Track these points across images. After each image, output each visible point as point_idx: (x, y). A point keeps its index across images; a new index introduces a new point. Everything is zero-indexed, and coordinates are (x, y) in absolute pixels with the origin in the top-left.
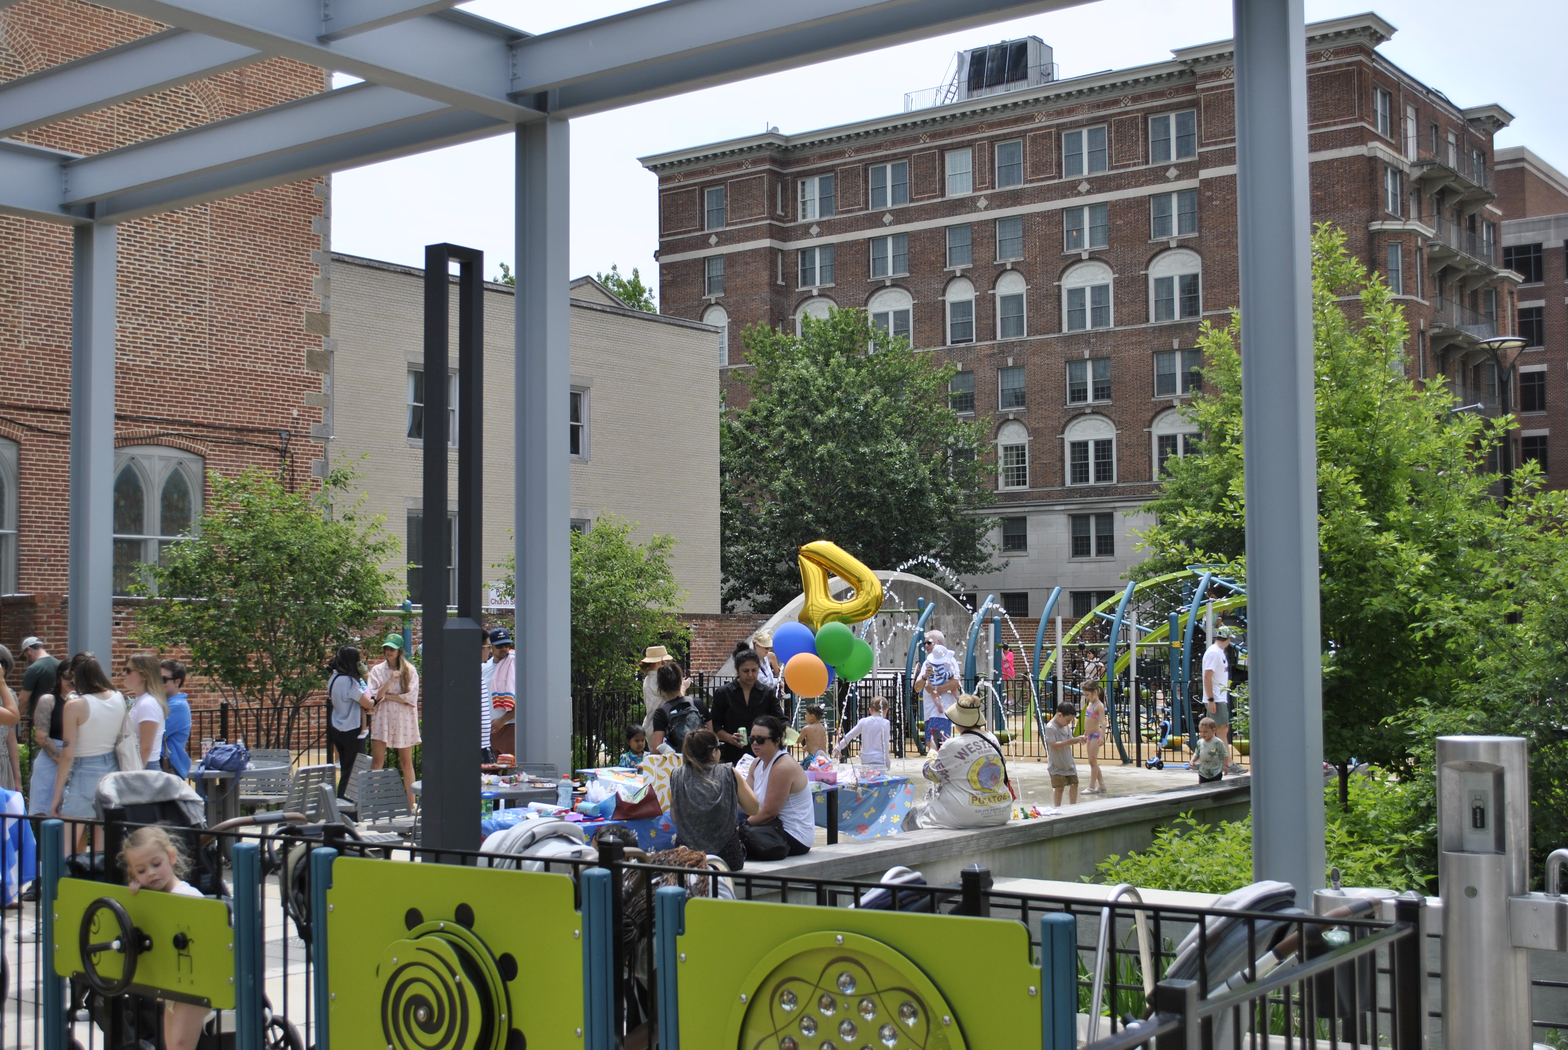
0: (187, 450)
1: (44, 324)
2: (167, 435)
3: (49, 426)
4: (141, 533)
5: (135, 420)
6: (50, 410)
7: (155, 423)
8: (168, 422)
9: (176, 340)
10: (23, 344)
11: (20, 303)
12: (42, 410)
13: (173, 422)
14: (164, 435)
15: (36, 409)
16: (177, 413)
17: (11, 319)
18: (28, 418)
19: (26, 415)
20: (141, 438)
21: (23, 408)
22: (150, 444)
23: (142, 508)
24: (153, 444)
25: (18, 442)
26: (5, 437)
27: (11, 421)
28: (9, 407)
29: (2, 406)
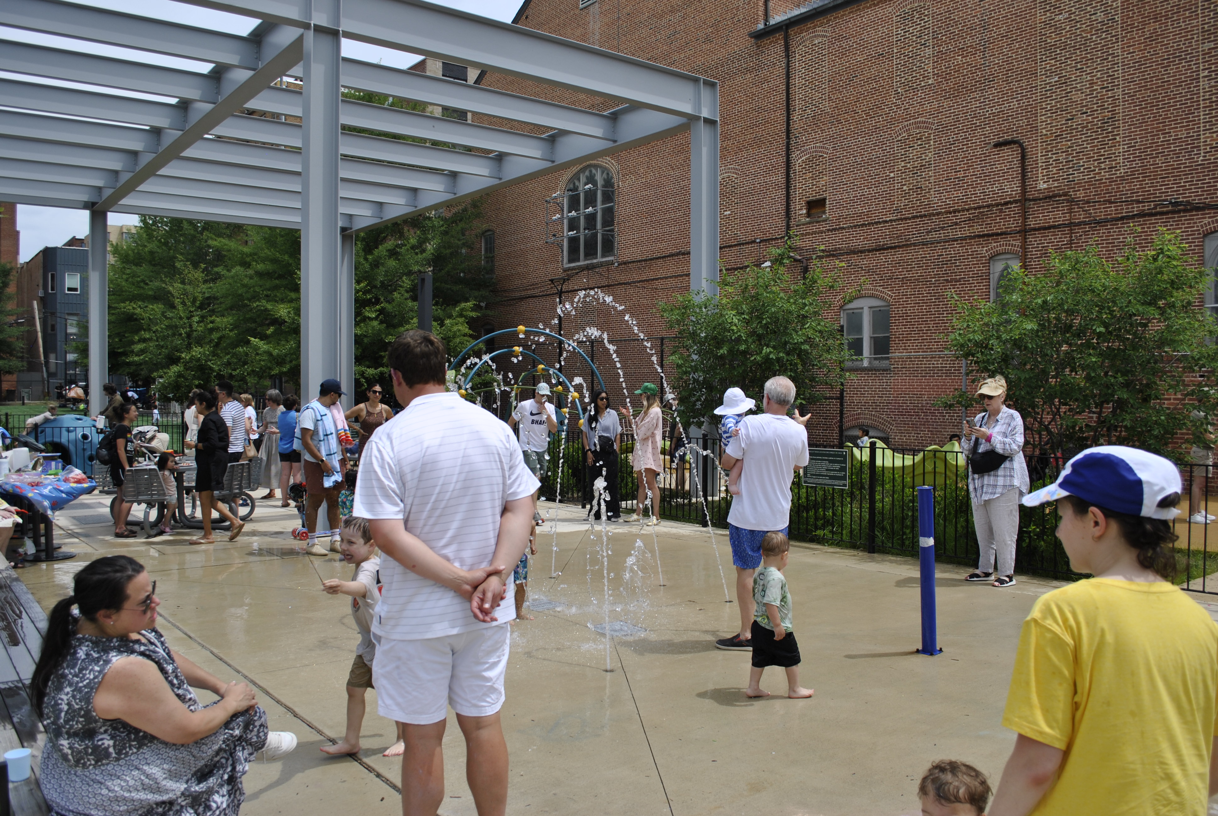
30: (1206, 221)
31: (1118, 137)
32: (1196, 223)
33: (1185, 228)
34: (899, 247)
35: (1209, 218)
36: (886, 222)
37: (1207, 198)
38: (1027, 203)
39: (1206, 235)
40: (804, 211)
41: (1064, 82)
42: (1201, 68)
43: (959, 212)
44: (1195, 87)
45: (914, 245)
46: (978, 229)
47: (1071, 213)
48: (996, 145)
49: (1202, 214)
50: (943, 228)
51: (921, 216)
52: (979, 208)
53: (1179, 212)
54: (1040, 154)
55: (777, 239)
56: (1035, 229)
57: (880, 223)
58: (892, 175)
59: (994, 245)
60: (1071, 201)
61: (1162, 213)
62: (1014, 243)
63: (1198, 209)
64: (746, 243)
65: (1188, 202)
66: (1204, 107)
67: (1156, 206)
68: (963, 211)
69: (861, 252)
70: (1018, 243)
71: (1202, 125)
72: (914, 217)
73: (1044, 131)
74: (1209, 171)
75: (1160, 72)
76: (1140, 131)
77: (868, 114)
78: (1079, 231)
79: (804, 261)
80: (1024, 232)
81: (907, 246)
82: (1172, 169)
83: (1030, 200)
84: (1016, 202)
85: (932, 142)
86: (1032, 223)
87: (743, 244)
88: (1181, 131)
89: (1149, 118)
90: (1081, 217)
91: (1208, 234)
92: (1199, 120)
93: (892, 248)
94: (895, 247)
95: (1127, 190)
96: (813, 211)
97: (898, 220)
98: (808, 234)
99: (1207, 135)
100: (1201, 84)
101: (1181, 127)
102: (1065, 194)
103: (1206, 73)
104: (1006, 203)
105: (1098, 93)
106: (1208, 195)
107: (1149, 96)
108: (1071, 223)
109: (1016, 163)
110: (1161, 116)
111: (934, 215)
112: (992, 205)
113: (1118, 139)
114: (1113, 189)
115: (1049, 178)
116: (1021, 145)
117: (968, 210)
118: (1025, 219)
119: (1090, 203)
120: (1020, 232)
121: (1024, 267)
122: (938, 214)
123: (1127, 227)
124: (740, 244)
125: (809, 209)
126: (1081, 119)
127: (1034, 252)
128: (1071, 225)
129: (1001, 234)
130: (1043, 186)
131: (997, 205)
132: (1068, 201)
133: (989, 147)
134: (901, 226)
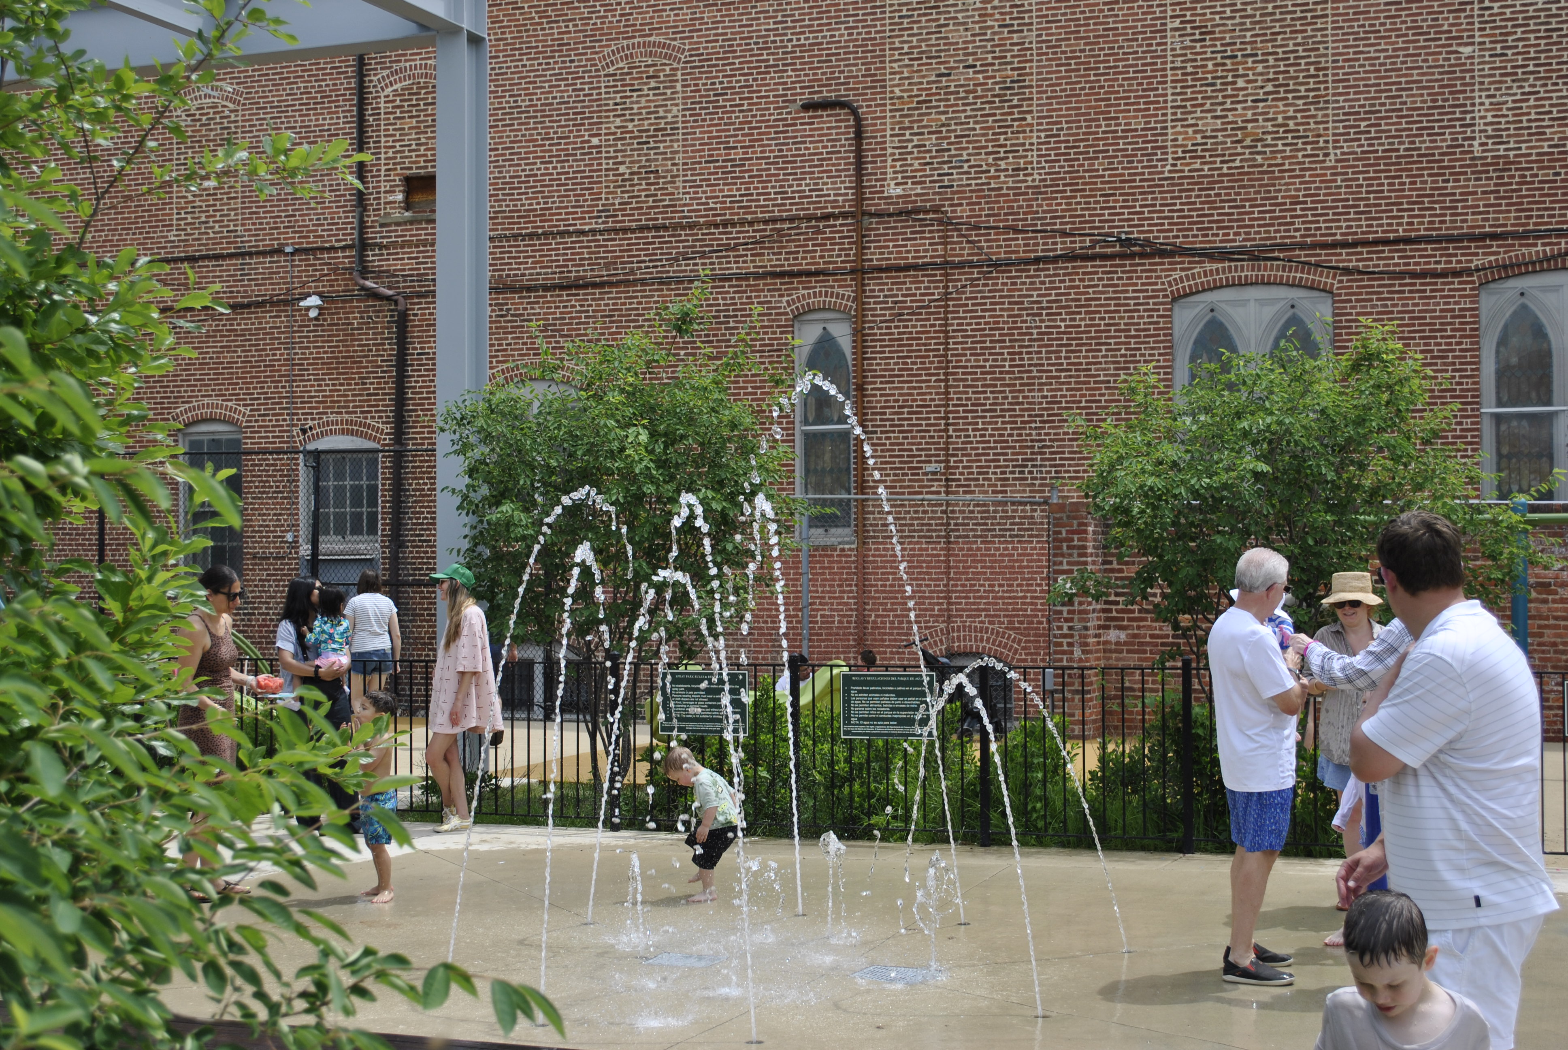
1: (1363, 124)
3: (1377, 264)
4: (1549, 403)
5: (1525, 235)
6: (1376, 242)
7: (1557, 236)
10: (1332, 157)
11: (1327, 102)
12: (1365, 243)
15: (1355, 244)
17: (1312, 126)
18: (1346, 258)
19: (1340, 254)
20: (1533, 263)
21: (1334, 245)
22: (1549, 270)
23: (1550, 365)
24: (1556, 269)
25: (1331, 292)
26: (1312, 288)
27: (1317, 265)
28: (1314, 246)
29: (1303, 246)
30: (1176, 275)
31: (1029, 117)
32: (1160, 277)
33: (1143, 284)
34: (611, 284)
35: (1182, 269)
36: (583, 233)
37: (1177, 237)
38: (866, 220)
39: (1177, 298)
40: (400, 197)
42: (1170, 13)
43: (734, 225)
44: (1158, 44)
45: (643, 282)
46: (770, 261)
47: (945, 244)
48: (806, 107)
49: (1170, 263)
50: (703, 255)
51: (657, 228)
52: (774, 221)
53: (1132, 256)
54: (889, 133)
55: (333, 249)
56: (880, 270)
57: (569, 234)
58: (595, 141)
59: (803, 294)
60: (946, 223)
61: (1104, 257)
62: (841, 291)
63: (1162, 254)
64: (258, 253)
65: (1147, 240)
66: (1173, 81)
67: (1094, 243)
68: (742, 224)
69: (529, 289)
70: (848, 292)
71: (1170, 111)
72: (641, 229)
73: (897, 90)
74: (1180, 191)
75: (1102, 11)
76: (1067, 109)
77: (542, 14)
78: (961, 278)
79: (400, 298)
80: (860, 272)
81: (627, 283)
82: (1121, 182)
83: (871, 215)
84: (844, 215)
85: (679, 86)
86: (874, 257)
87: (250, 254)
88: (1136, 117)
89: (1083, 89)
90: (964, 253)
91: (1181, 297)
92: (1166, 102)
93: (595, 285)
94: (602, 285)
95: (1044, 212)
96: (417, 198)
97: (608, 231)
98: (410, 244)
99: (1179, 129)
100: (1169, 40)
101: (1135, 110)
102: (936, 210)
103: (1177, 23)
104: (826, 217)
105: (994, 33)
106: (1179, 230)
107: (1083, 51)
108: (947, 262)
109: (845, 143)
110: (1103, 87)
111: (683, 228)
112: (799, 218)
113: (1029, 119)
114: (1021, 207)
115: (906, 178)
116: (854, 112)
117: (751, 223)
118: (862, 248)
119: (980, 228)
120: (853, 271)
121: (860, 336)
122: (691, 226)
123: (1044, 276)
124: (243, 255)
125: (408, 193)
126: (964, 76)
127: (878, 311)
128: (946, 265)
129: (817, 273)
130: (895, 191)
131: (809, 218)
132: (941, 222)
133: (792, 108)
134: (616, 244)
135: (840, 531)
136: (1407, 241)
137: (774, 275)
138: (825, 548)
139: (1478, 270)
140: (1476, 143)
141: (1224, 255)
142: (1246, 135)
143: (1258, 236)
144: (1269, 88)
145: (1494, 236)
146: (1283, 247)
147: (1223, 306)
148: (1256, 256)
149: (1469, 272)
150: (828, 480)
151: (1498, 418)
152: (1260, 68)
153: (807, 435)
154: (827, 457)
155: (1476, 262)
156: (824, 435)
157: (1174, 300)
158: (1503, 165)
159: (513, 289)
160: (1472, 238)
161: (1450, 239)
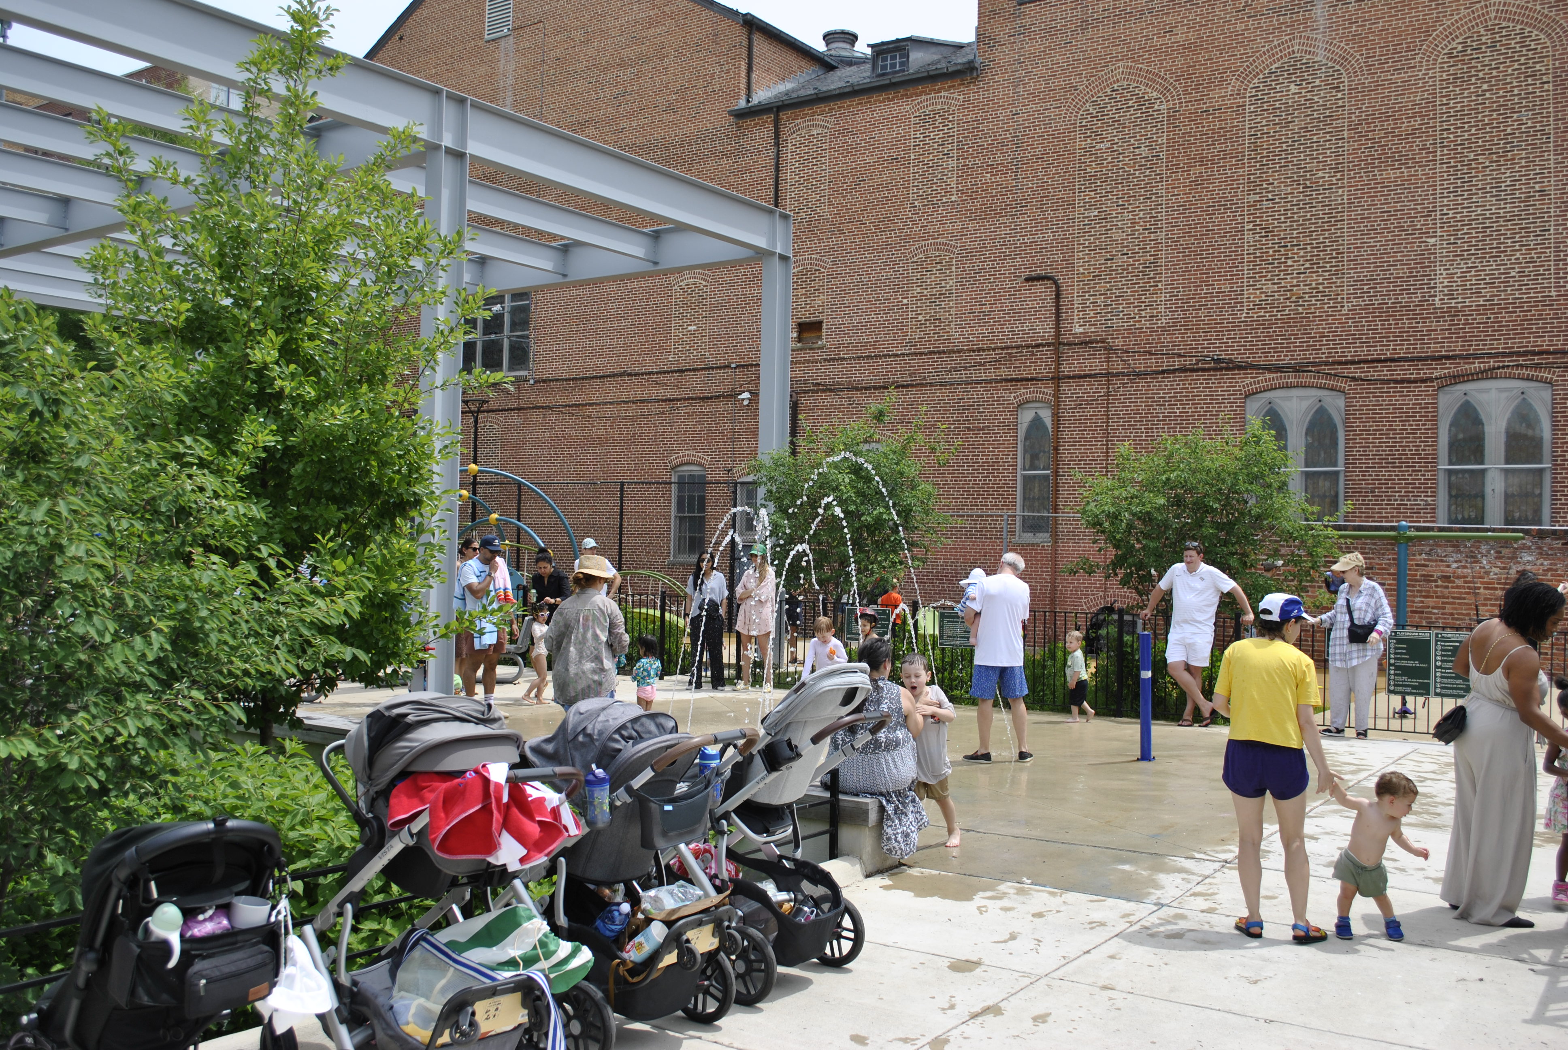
0: (1529, 379)
1: (1366, 287)
2: (1503, 367)
3: (1373, 375)
4: (1482, 463)
5: (1467, 357)
6: (1373, 361)
7: (1488, 358)
8: (1504, 355)
9: (1513, 274)
10: (1346, 308)
11: (1343, 273)
12: (1366, 362)
13: (1510, 355)
14: (1499, 368)
15: (1359, 362)
16: (1515, 344)
17: (1334, 289)
18: (1353, 371)
19: (1350, 368)
20: (1472, 374)
21: (1346, 363)
22: (1483, 379)
23: (1483, 439)
24: (1487, 378)
25: (1343, 392)
26: (1332, 389)
27: (1335, 375)
28: (1334, 363)
29: (1326, 363)
30: (1248, 381)
31: (1159, 284)
32: (1238, 382)
33: (1227, 387)
34: (912, 386)
35: (1251, 378)
36: (897, 355)
37: (1249, 358)
38: (1061, 348)
39: (1248, 395)
40: (795, 335)
41: (1104, 218)
42: (1246, 220)
43: (984, 351)
44: (1239, 239)
45: (931, 385)
46: (1004, 372)
47: (1108, 362)
48: (1028, 280)
49: (1244, 374)
50: (966, 368)
51: (939, 352)
52: (1007, 348)
53: (1221, 369)
54: (1076, 295)
55: (757, 365)
56: (1069, 377)
57: (889, 356)
58: (905, 301)
59: (1023, 392)
60: (1109, 349)
61: (1204, 370)
62: (1046, 390)
63: (1240, 368)
64: (717, 368)
65: (1230, 359)
66: (1248, 262)
67: (1198, 361)
68: (989, 350)
69: (866, 389)
70: (1050, 391)
71: (1245, 280)
72: (930, 353)
73: (1081, 269)
74: (1251, 329)
75: (1205, 219)
76: (1183, 279)
77: (877, 227)
78: (1117, 382)
80: (1057, 379)
81: (922, 385)
82: (1215, 324)
83: (1065, 344)
84: (1049, 345)
85: (954, 268)
86: (1066, 370)
87: (712, 368)
88: (1225, 284)
89: (1193, 267)
90: (1119, 367)
91: (1250, 395)
92: (1243, 274)
93: (903, 386)
94: (907, 386)
95: (1168, 342)
96: (805, 335)
97: (912, 354)
98: (800, 362)
99: (1251, 291)
100: (1246, 237)
101: (1224, 280)
102: (1103, 341)
103: (1251, 226)
104: (1038, 346)
105: (1140, 234)
106: (1250, 353)
107: (1193, 244)
108: (1109, 373)
109: (1050, 301)
110: (1205, 266)
111: (954, 352)
112: (1022, 346)
113: (1160, 286)
114: (1154, 339)
115: (1085, 322)
116: (1055, 282)
117: (994, 350)
118: (1058, 364)
119: (1129, 352)
120: (1053, 378)
121: (1057, 418)
122: (959, 351)
123: (1167, 381)
124: (709, 369)
125: (800, 333)
126: (1121, 260)
127: (1067, 402)
128: (1108, 375)
129: (1032, 379)
130: (1078, 330)
131: (1028, 346)
132: (1105, 349)
133: (1019, 280)
134: (915, 362)
135: (1041, 534)
136: (1392, 360)
137: (1007, 380)
138: (1033, 545)
139: (1437, 379)
140: (1437, 299)
141: (1278, 369)
142: (1293, 295)
143: (1299, 357)
144: (1307, 265)
145: (1448, 358)
146: (1314, 364)
147: (1277, 400)
148: (1297, 369)
149: (1431, 380)
150: (1036, 504)
151: (1450, 472)
152: (1302, 253)
153: (1025, 477)
154: (1036, 490)
155: (1436, 374)
156: (1035, 476)
157: (1246, 396)
158: (1454, 313)
159: (857, 389)
160: (1434, 358)
161: (1420, 359)
